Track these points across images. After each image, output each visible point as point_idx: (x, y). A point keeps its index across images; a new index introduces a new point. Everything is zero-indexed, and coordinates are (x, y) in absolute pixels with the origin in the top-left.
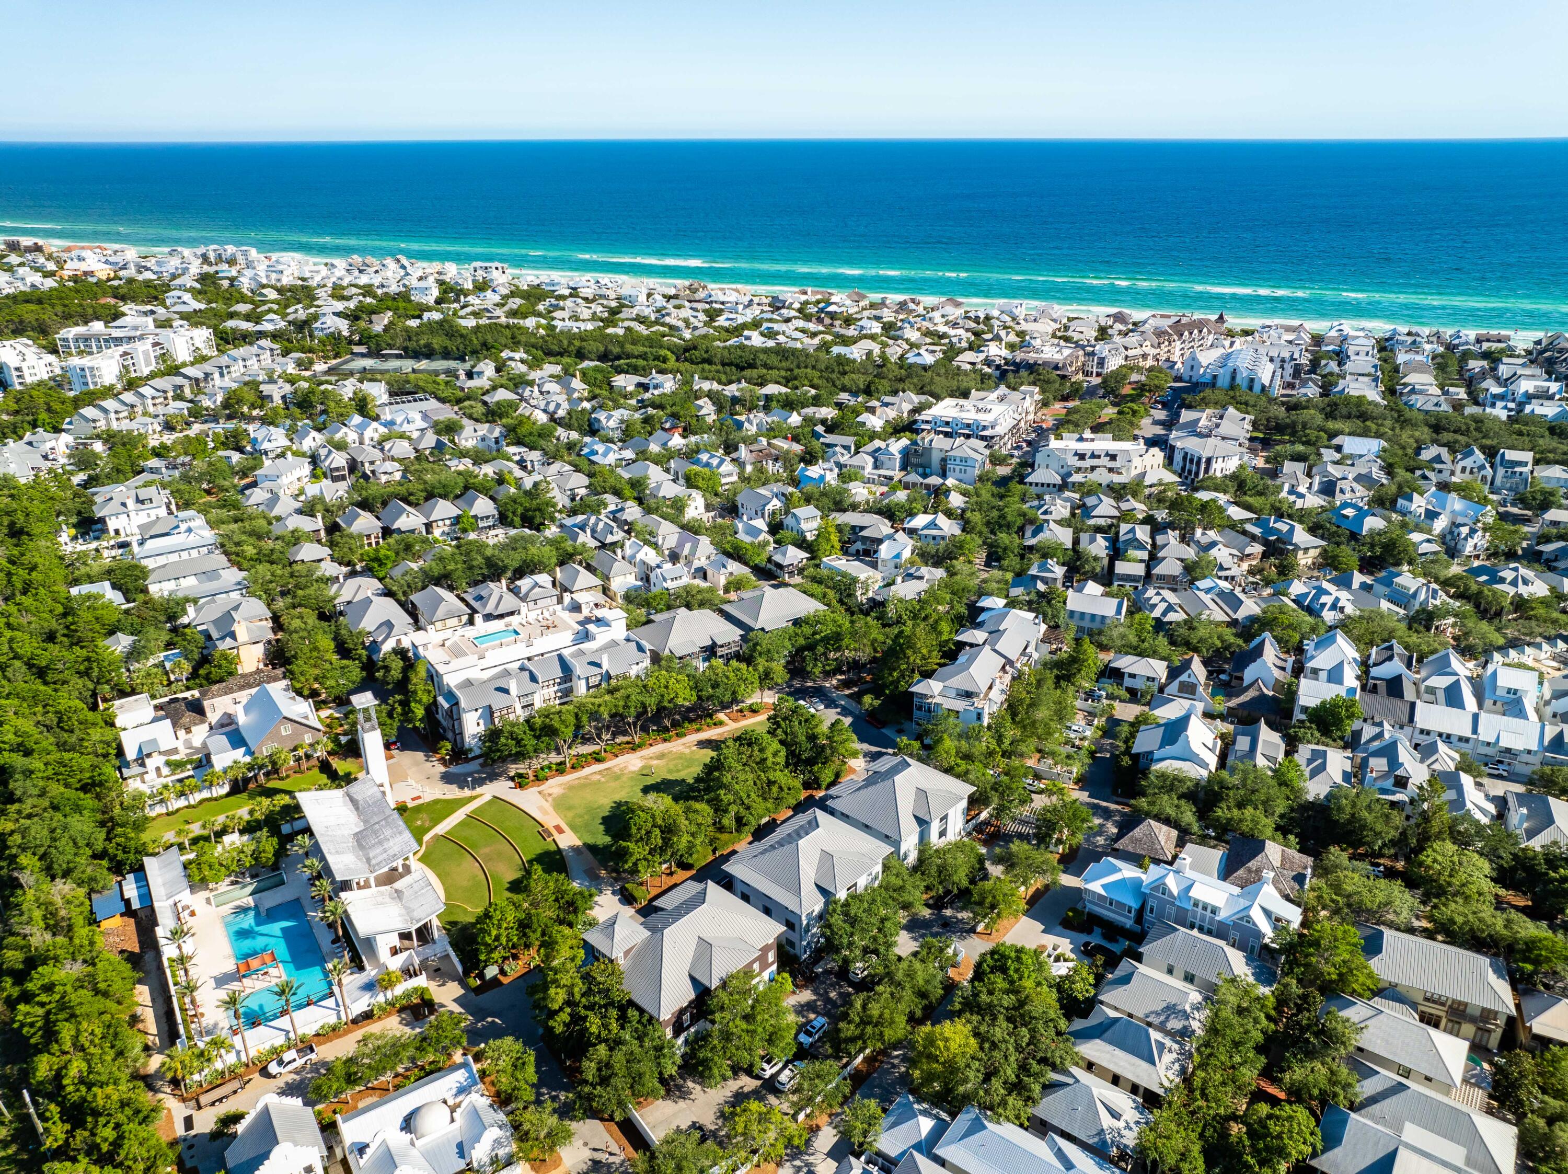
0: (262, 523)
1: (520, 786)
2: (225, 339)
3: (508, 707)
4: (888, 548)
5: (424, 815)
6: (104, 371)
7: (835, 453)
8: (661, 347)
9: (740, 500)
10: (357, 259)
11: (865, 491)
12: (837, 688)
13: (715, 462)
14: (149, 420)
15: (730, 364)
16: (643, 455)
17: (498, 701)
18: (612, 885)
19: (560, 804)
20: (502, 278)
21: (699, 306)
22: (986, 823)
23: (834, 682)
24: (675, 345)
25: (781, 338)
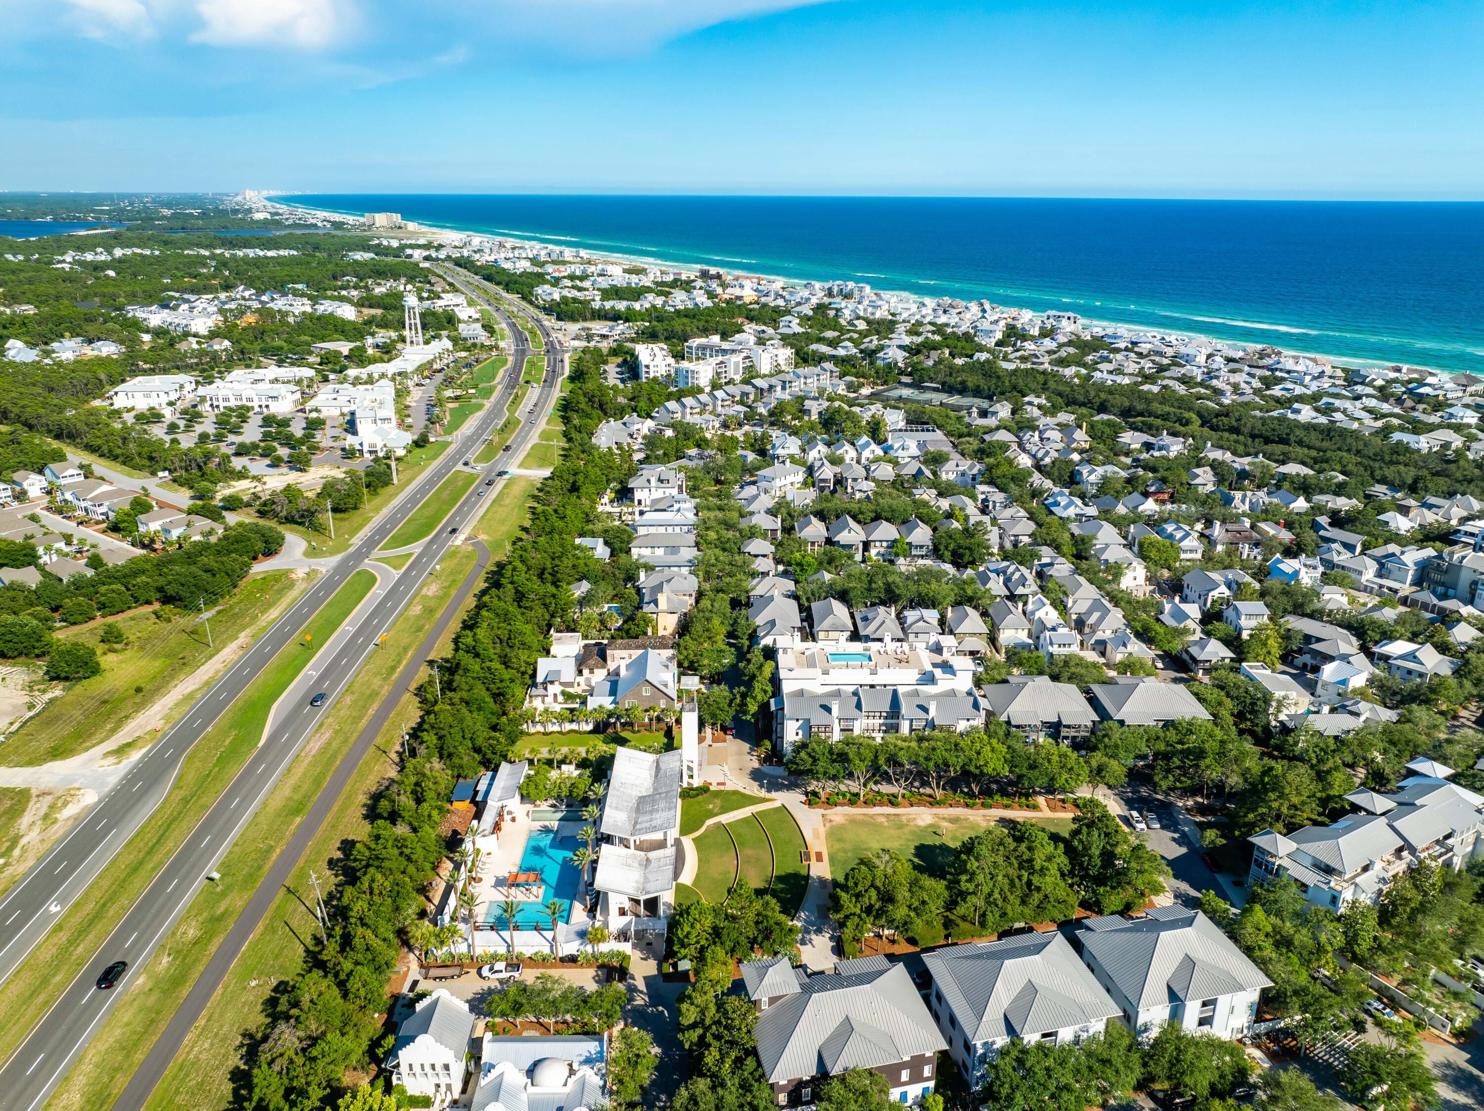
0: (735, 515)
1: (809, 803)
2: (804, 358)
3: (826, 726)
4: (1337, 669)
5: (718, 802)
6: (701, 375)
7: (1329, 550)
8: (1190, 409)
9: (1187, 580)
10: (947, 300)
11: (1344, 600)
12: (1188, 810)
13: (1179, 535)
14: (712, 417)
15: (1260, 436)
16: (1106, 515)
17: (818, 718)
18: (834, 930)
19: (834, 834)
20: (1067, 327)
21: (1258, 372)
22: (1287, 1032)
23: (1190, 803)
24: (1207, 409)
25: (1338, 416)
